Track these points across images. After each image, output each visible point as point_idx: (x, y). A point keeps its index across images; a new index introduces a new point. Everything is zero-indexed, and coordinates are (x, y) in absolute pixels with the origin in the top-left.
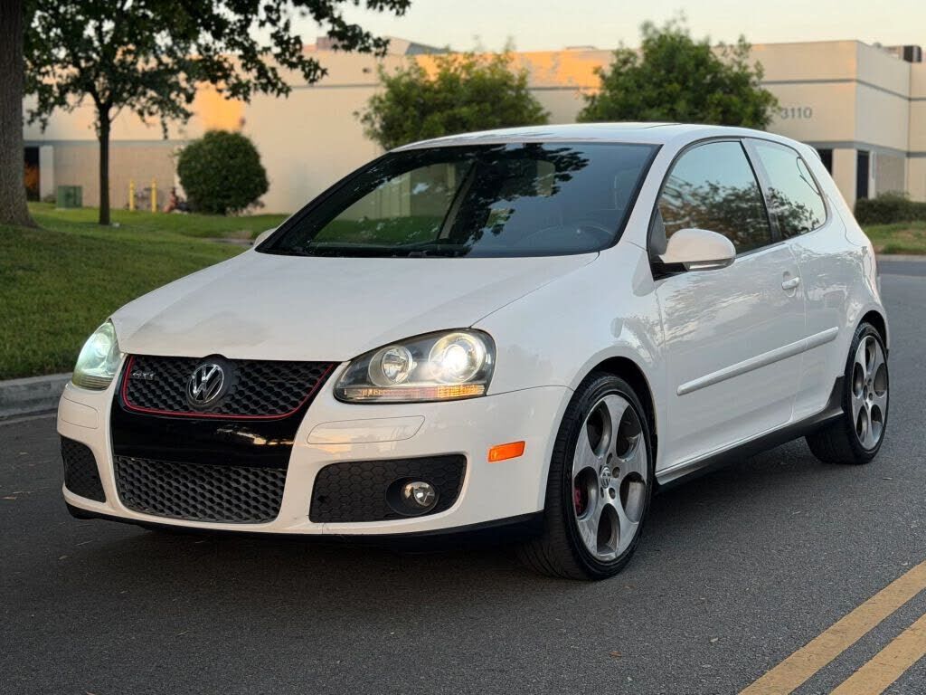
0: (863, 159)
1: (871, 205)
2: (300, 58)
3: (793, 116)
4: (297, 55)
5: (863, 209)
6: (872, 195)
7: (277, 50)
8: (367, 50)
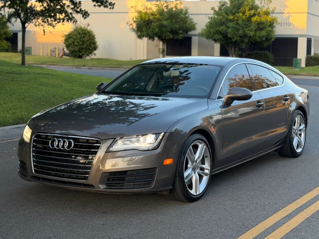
0: (309, 41)
1: (311, 58)
2: (81, 10)
3: (284, 25)
4: (80, 8)
5: (308, 59)
6: (312, 54)
7: (73, 6)
8: (106, 7)
